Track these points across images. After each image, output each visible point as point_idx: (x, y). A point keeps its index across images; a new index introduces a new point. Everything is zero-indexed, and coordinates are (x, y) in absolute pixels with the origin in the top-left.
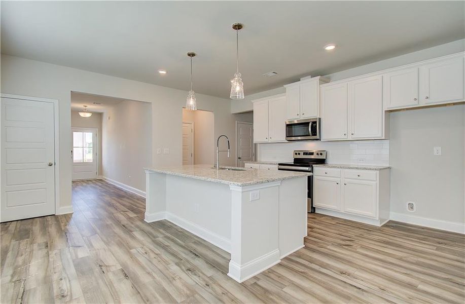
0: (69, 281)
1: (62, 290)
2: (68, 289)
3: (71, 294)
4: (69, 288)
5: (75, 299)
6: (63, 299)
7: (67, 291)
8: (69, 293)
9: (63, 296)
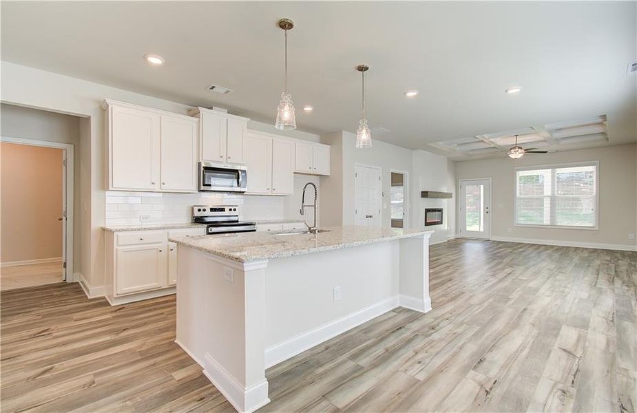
0: (545, 405)
1: (561, 400)
2: (554, 396)
3: (553, 388)
4: (551, 396)
5: (552, 380)
6: (565, 389)
7: (556, 395)
8: (555, 390)
9: (564, 392)
